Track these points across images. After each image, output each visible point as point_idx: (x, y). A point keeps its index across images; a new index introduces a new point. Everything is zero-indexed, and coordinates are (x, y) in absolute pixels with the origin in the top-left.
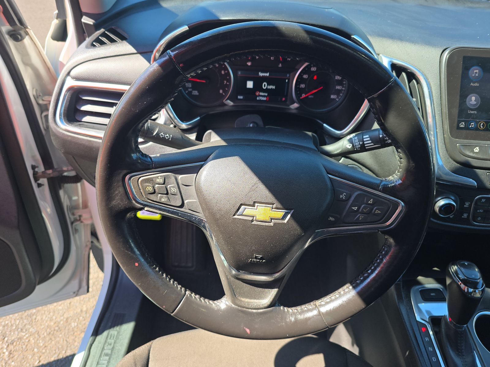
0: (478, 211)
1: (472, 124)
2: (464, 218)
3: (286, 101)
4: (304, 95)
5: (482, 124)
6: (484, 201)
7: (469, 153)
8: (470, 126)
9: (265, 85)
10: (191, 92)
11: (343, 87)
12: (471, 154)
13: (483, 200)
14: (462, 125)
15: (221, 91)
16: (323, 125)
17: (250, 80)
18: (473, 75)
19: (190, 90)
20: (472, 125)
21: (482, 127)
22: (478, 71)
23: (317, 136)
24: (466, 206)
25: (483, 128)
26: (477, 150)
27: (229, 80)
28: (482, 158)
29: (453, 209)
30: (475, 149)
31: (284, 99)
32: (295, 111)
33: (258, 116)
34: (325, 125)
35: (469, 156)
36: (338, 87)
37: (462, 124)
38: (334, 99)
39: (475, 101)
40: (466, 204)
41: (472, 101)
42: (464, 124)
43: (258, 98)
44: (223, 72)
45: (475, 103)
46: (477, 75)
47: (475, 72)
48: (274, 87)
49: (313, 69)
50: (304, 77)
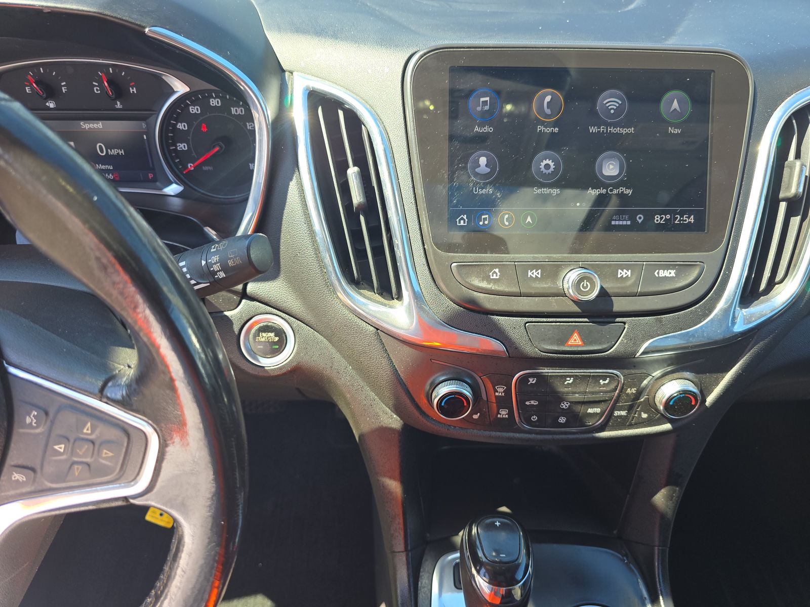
0: (527, 403)
1: (483, 217)
2: (503, 419)
3: (155, 179)
5: (507, 216)
6: (534, 382)
7: (479, 281)
8: (481, 223)
9: (101, 147)
12: (484, 285)
13: (532, 381)
14: (462, 221)
18: (479, 109)
20: (485, 219)
21: (507, 223)
22: (488, 99)
24: (500, 394)
25: (509, 225)
26: (496, 274)
28: (509, 292)
29: (465, 404)
30: (491, 274)
31: (151, 176)
32: (176, 202)
35: (479, 288)
37: (462, 219)
39: (486, 166)
40: (499, 390)
41: (479, 166)
42: (467, 218)
45: (488, 170)
46: (487, 108)
47: (482, 101)
48: (121, 151)
49: (194, 110)
50: (181, 128)
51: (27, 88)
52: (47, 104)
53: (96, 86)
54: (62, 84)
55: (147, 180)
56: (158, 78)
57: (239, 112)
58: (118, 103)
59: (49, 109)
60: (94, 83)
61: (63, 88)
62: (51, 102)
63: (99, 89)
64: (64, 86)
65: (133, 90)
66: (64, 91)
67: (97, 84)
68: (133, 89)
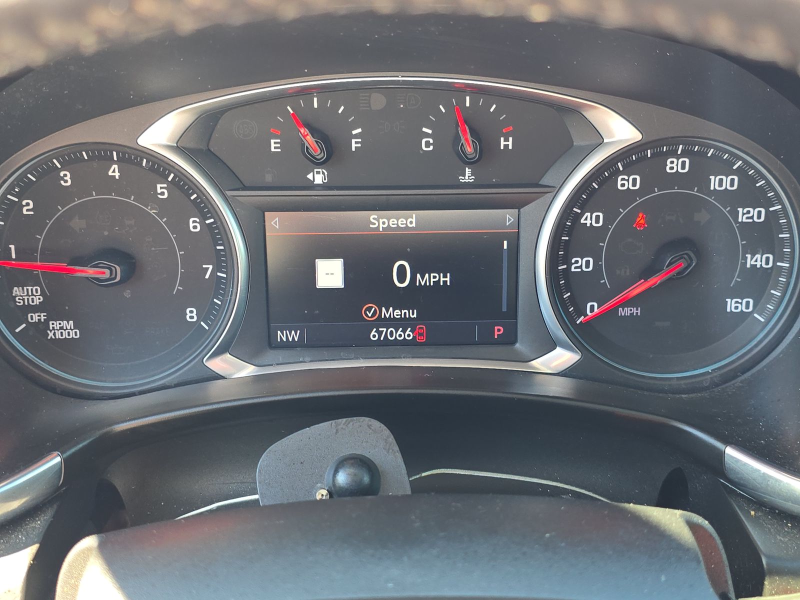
3: (510, 339)
4: (592, 308)
9: (402, 269)
10: (42, 327)
11: (779, 257)
15: (191, 314)
16: (721, 455)
17: (330, 254)
19: (35, 317)
23: (711, 523)
27: (225, 260)
31: (498, 331)
32: (558, 388)
33: (376, 424)
34: (731, 452)
36: (758, 260)
38: (743, 316)
43: (374, 335)
44: (194, 225)
48: (445, 276)
49: (626, 183)
50: (588, 222)
51: (272, 141)
52: (310, 176)
53: (427, 135)
54: (354, 132)
55: (488, 340)
56: (574, 111)
57: (726, 184)
58: (468, 171)
59: (311, 186)
60: (424, 130)
61: (353, 141)
62: (318, 173)
63: (431, 141)
64: (356, 136)
65: (506, 143)
66: (354, 146)
67: (430, 131)
68: (506, 140)
